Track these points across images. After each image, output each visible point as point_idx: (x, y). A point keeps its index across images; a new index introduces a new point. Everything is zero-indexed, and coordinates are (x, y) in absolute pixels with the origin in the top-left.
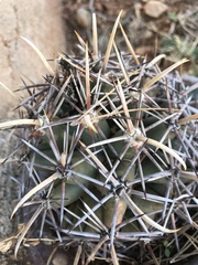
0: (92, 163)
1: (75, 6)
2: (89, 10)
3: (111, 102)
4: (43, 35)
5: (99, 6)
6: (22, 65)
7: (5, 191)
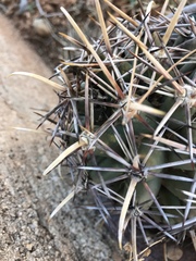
0: (164, 149)
1: (28, 22)
2: (42, 17)
3: (141, 76)
4: (20, 65)
5: (49, 7)
6: (21, 102)
7: (82, 221)
